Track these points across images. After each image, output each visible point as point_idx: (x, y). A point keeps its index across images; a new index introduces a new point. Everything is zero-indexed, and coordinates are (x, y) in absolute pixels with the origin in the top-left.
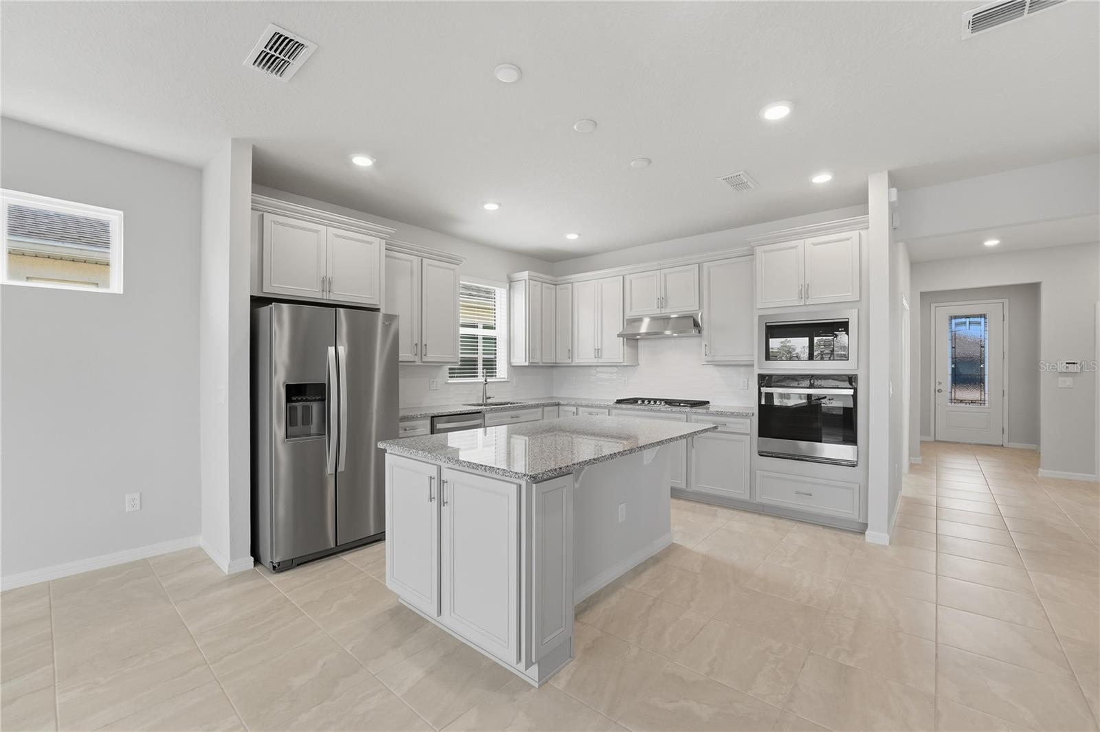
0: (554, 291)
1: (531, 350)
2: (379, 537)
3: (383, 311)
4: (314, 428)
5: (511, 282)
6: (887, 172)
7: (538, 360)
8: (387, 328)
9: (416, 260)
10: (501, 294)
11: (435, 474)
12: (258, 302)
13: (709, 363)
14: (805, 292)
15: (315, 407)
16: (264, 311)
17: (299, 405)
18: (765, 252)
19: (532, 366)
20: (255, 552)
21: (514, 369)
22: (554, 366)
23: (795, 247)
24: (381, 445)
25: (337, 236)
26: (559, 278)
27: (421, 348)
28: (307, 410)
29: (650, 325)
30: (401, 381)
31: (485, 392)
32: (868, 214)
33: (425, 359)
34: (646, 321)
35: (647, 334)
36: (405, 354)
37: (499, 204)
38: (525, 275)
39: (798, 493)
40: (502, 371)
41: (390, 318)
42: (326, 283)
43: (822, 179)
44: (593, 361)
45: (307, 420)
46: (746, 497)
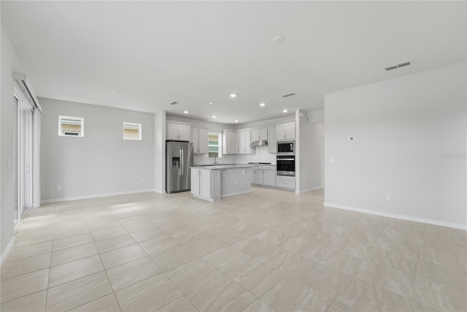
0: (234, 134)
1: (227, 150)
2: (189, 190)
3: (190, 142)
4: (177, 166)
5: (223, 132)
6: (299, 110)
7: (229, 152)
8: (191, 146)
9: (197, 129)
10: (220, 136)
11: (199, 171)
12: (167, 141)
13: (270, 153)
14: (285, 136)
15: (177, 162)
16: (168, 143)
17: (174, 161)
18: (278, 126)
19: (228, 154)
20: (166, 190)
21: (223, 155)
22: (235, 154)
23: (283, 126)
24: (190, 167)
25: (181, 126)
26: (236, 131)
27: (199, 150)
28: (176, 162)
29: (262, 143)
30: (194, 158)
31: (215, 160)
32: (295, 118)
33: (200, 153)
34: (261, 142)
35: (261, 145)
36: (195, 151)
37: (216, 117)
38: (226, 130)
39: (284, 183)
40: (220, 155)
41: (191, 144)
42: (179, 137)
43: (285, 111)
44: (244, 153)
45: (176, 165)
46: (274, 185)
